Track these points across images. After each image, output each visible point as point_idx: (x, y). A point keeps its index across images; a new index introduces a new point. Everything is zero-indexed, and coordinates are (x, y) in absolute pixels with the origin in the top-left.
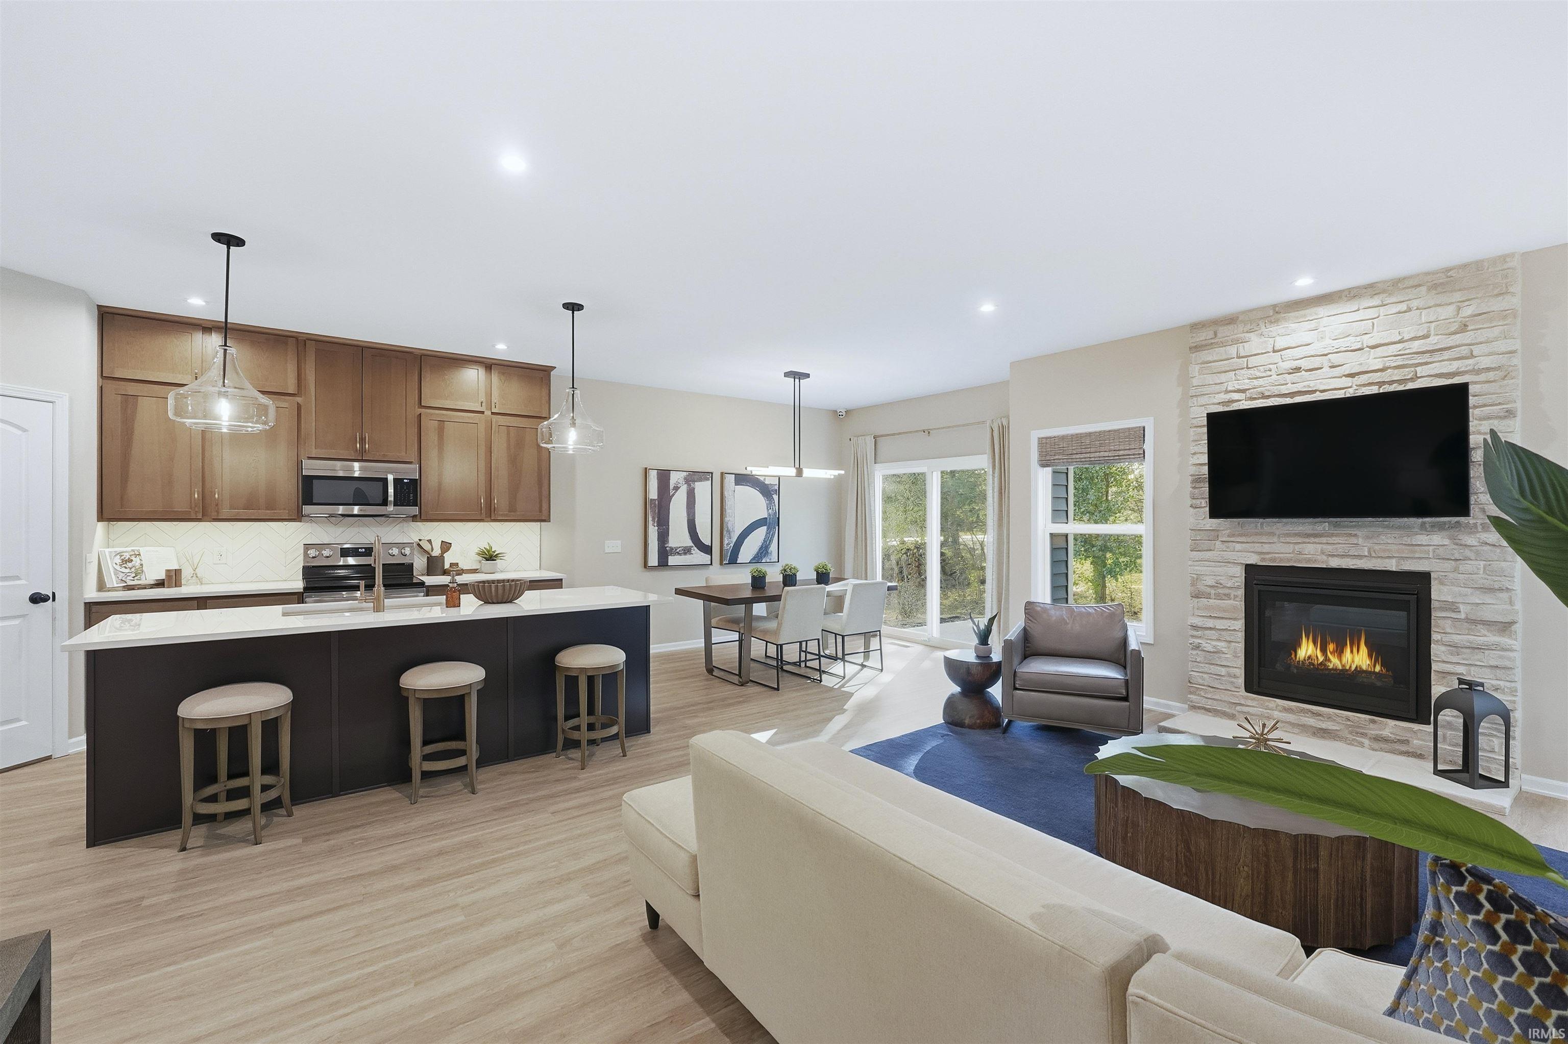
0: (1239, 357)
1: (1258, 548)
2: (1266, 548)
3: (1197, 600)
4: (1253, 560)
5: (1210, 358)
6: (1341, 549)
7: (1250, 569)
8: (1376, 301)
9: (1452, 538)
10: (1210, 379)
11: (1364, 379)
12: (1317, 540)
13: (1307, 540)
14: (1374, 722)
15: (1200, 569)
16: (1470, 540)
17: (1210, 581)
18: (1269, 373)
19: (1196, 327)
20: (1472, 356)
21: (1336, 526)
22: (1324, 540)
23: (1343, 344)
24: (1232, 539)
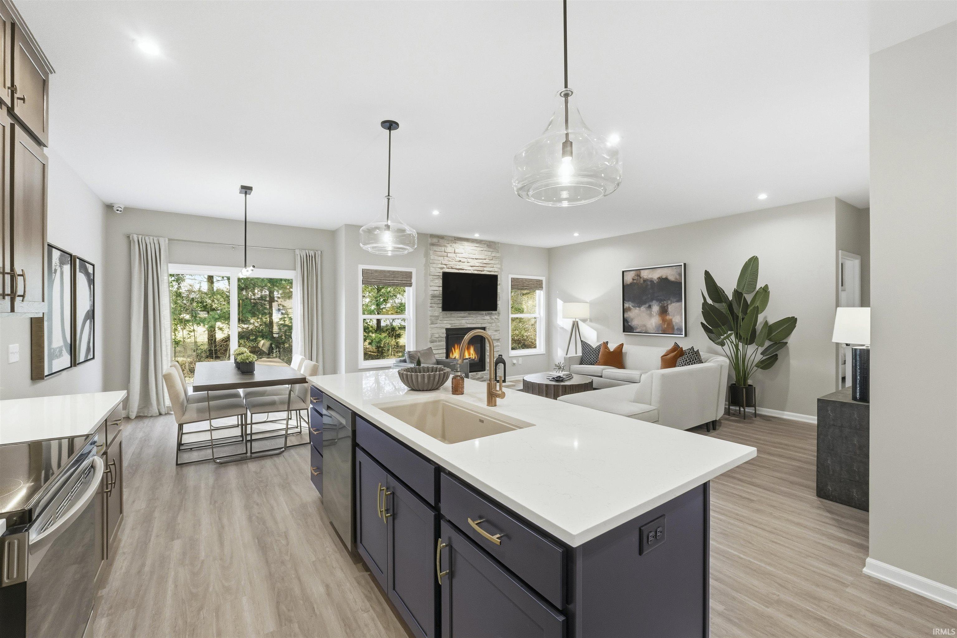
0: (445, 252)
1: (451, 322)
2: (453, 322)
3: (432, 343)
4: (449, 326)
5: (437, 250)
6: (470, 321)
7: (448, 330)
8: (477, 245)
9: (490, 317)
10: (436, 258)
11: (475, 268)
12: (465, 319)
13: (462, 319)
14: (477, 374)
15: (435, 331)
16: (494, 318)
17: (437, 336)
18: (453, 260)
19: (432, 236)
20: (493, 267)
21: (469, 314)
22: (466, 318)
23: (472, 256)
24: (444, 319)
